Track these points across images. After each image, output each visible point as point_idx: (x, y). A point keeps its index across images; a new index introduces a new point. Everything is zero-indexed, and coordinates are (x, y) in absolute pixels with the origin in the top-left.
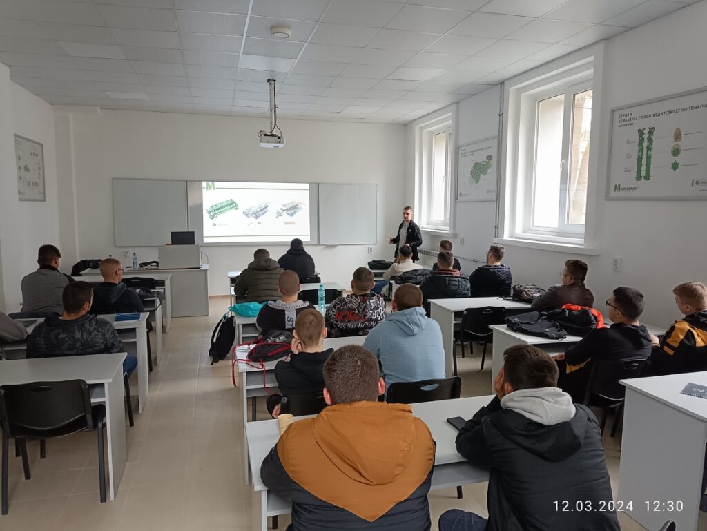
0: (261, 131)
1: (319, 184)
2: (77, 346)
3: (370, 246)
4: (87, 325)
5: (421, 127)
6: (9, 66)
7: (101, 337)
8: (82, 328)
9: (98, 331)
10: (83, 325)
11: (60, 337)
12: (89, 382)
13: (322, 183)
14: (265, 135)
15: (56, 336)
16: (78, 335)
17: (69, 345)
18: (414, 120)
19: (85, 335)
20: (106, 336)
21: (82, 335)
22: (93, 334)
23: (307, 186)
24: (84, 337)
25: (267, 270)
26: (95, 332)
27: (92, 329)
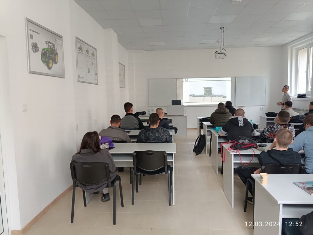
0: (216, 52)
1: (236, 77)
2: (156, 139)
3: (262, 107)
4: (160, 131)
5: (292, 46)
6: (117, 34)
7: (165, 137)
8: (158, 131)
9: (164, 134)
10: (158, 130)
11: (150, 134)
12: (167, 153)
13: (237, 77)
14: (218, 53)
15: (149, 134)
16: (157, 135)
17: (153, 138)
18: (287, 43)
19: (159, 135)
20: (167, 136)
21: (158, 135)
22: (162, 135)
23: (230, 79)
24: (159, 136)
25: (225, 113)
26: (163, 134)
27: (161, 132)
